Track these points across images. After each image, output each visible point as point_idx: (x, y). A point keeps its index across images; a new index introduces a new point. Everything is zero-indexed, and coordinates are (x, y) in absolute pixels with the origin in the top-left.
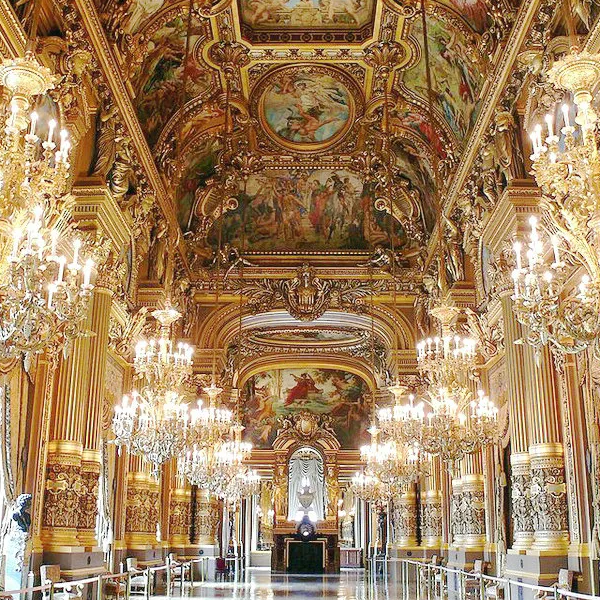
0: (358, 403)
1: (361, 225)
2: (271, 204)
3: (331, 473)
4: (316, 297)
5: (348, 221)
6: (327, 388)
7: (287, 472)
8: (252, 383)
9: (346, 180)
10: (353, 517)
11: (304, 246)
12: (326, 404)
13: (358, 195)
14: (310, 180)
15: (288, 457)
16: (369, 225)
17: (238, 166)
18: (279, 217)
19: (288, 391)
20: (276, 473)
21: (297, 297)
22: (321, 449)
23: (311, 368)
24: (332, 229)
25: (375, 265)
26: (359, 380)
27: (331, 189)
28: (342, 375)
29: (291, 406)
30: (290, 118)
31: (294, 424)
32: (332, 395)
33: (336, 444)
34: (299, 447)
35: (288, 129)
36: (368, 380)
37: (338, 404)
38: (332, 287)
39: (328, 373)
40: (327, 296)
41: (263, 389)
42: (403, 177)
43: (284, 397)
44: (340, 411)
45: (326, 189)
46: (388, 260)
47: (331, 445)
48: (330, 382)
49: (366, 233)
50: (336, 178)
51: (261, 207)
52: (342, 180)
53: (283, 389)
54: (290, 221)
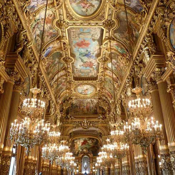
0: (97, 145)
1: (97, 109)
2: (78, 105)
3: (91, 162)
4: (87, 125)
5: (94, 109)
6: (90, 142)
7: (81, 162)
8: (74, 141)
9: (93, 101)
10: (97, 171)
11: (85, 114)
12: (90, 146)
13: (96, 103)
14: (86, 101)
15: (81, 158)
16: (98, 109)
17: (71, 99)
18: (80, 108)
19: (82, 143)
20: (79, 162)
21: (83, 125)
22: (89, 156)
23: (86, 138)
24: (91, 110)
25: (99, 118)
26: (97, 140)
27: (90, 102)
28: (93, 139)
29: (82, 146)
30: (82, 90)
31: (83, 150)
32: (91, 143)
33: (92, 155)
34: (84, 156)
35: (82, 92)
36: (99, 140)
37: (92, 146)
38: (91, 123)
39: (90, 139)
40: (90, 124)
41: (76, 142)
42: (105, 100)
43: (80, 144)
44: (93, 147)
45: (89, 102)
46: (102, 117)
47: (91, 155)
48: (90, 140)
49: (98, 111)
50: (91, 100)
51: (76, 106)
52: (93, 100)
53: (80, 142)
54: (82, 109)
